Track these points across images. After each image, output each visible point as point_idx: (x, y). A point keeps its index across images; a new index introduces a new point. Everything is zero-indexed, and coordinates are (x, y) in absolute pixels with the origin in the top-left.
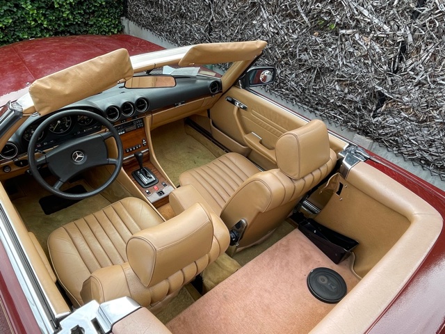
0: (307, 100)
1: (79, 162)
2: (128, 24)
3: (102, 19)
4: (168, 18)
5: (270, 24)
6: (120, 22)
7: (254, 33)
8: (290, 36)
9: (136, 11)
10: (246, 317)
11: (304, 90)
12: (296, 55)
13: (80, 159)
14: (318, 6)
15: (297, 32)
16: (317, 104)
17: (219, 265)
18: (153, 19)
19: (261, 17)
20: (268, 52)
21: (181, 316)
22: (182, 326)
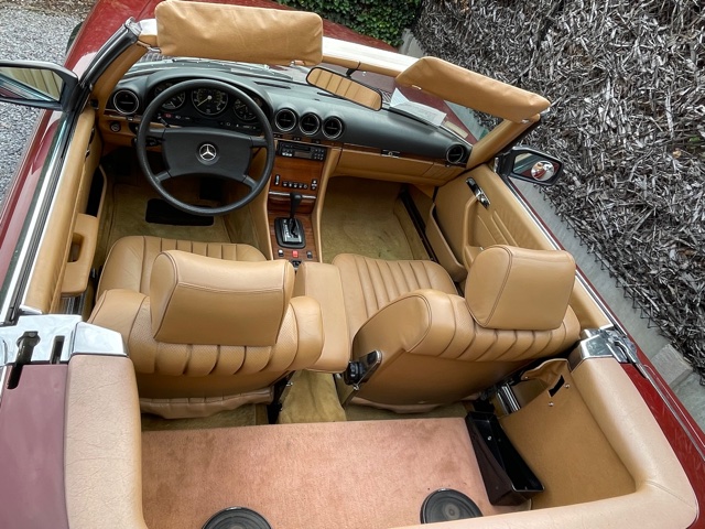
0: (614, 254)
1: (205, 161)
2: (410, 40)
3: (378, 21)
4: (466, 51)
5: (609, 112)
6: (400, 35)
7: (579, 116)
8: (633, 142)
9: (429, 26)
10: (298, 490)
11: (616, 235)
12: (628, 175)
13: (208, 156)
14: (699, 110)
15: (647, 138)
16: (627, 267)
17: (314, 402)
18: (445, 45)
19: (601, 96)
20: (587, 154)
21: (212, 432)
22: (204, 445)
